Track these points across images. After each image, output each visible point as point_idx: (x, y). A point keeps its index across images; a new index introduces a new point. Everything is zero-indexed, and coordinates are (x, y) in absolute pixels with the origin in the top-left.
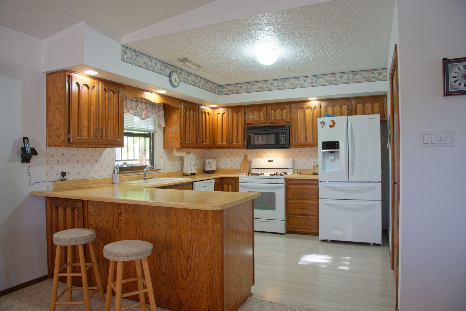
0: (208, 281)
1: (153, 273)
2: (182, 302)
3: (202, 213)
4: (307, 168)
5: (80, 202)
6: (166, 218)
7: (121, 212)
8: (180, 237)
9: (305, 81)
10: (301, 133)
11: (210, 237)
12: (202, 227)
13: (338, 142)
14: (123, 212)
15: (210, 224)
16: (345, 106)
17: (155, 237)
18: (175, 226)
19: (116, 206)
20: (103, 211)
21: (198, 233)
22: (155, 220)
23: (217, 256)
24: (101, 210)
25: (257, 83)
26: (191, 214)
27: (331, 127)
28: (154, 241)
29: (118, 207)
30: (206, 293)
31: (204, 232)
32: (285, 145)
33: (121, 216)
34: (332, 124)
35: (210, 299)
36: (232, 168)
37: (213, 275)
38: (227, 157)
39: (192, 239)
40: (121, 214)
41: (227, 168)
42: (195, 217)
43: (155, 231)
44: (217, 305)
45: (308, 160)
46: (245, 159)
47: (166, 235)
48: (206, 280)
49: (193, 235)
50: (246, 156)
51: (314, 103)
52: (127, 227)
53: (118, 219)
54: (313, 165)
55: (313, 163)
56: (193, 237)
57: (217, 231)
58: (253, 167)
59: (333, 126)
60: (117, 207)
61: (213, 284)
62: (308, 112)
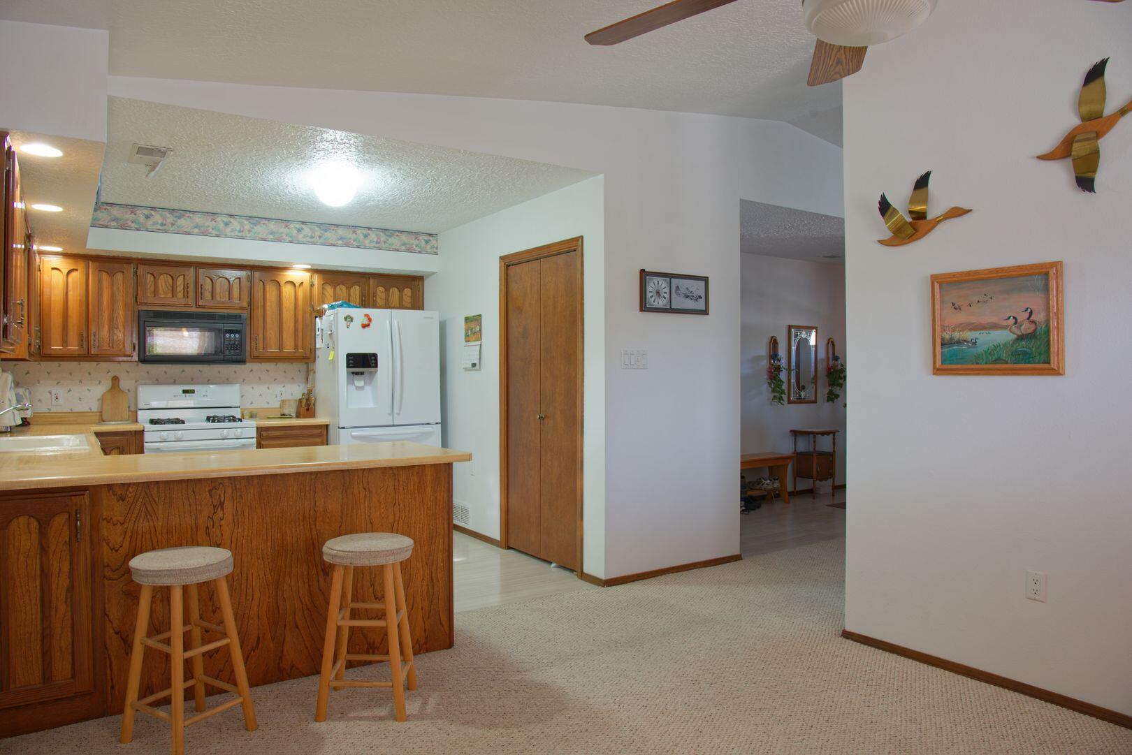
0: (425, 588)
1: (309, 610)
2: (374, 642)
3: (415, 473)
4: (266, 406)
5: (84, 495)
6: (341, 496)
7: (222, 500)
8: (372, 523)
9: (299, 231)
10: (270, 333)
11: (428, 512)
12: (415, 498)
13: (375, 355)
14: (227, 499)
15: (429, 490)
16: (357, 287)
17: (315, 536)
18: (362, 506)
19: (207, 490)
20: (160, 508)
21: (407, 509)
22: (315, 502)
23: (441, 541)
24: (154, 506)
25: (191, 215)
26: (395, 479)
27: (364, 326)
28: (313, 544)
29: (214, 491)
30: (422, 608)
31: (417, 505)
32: (239, 357)
33: (222, 508)
34: (366, 322)
35: (428, 618)
36: (71, 410)
37: (433, 575)
38: (58, 383)
39: (396, 522)
40: (222, 504)
41: (54, 410)
42: (401, 483)
43: (315, 524)
44: (441, 624)
45: (268, 388)
46: (112, 388)
47: (340, 527)
48: (422, 586)
49: (397, 515)
50: (115, 379)
51: (298, 274)
52: (240, 530)
53: (212, 518)
54: (279, 399)
55: (279, 395)
56: (397, 518)
57: (441, 499)
58: (141, 405)
59: (368, 325)
60: (210, 491)
61: (433, 589)
62: (287, 291)
